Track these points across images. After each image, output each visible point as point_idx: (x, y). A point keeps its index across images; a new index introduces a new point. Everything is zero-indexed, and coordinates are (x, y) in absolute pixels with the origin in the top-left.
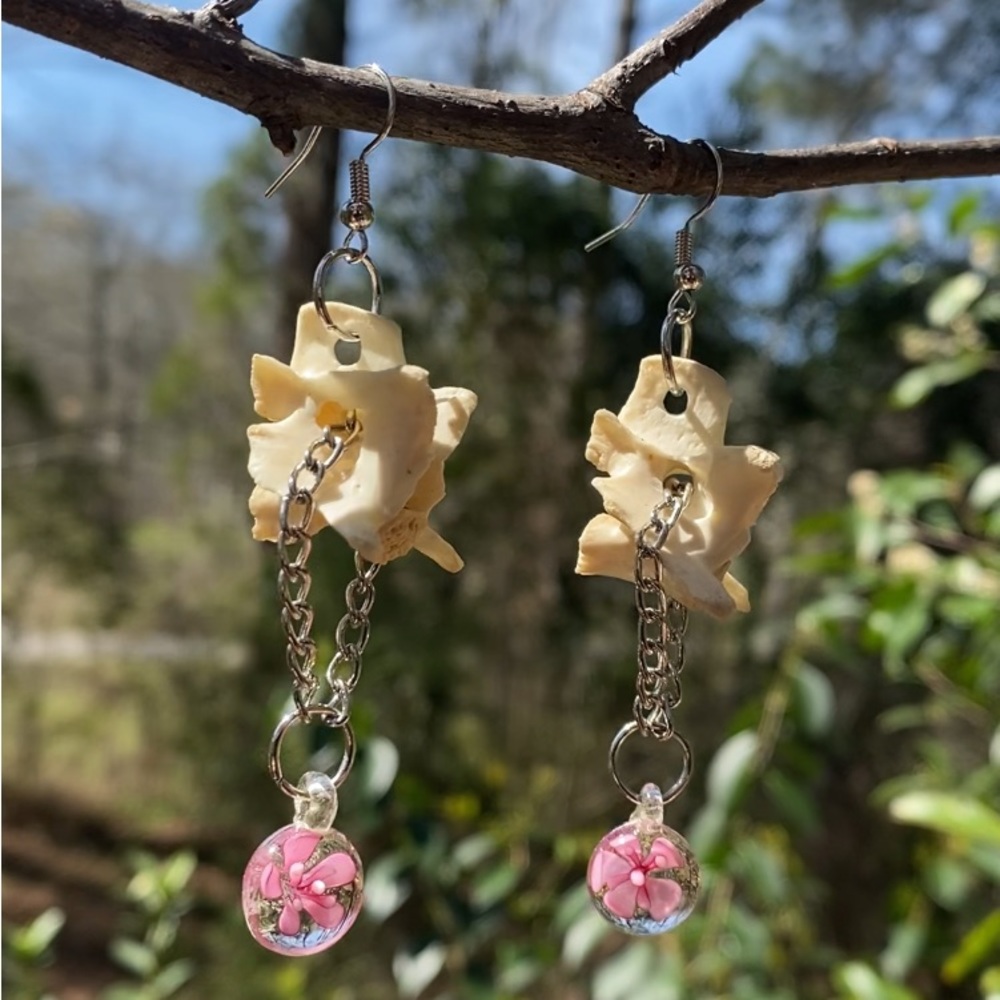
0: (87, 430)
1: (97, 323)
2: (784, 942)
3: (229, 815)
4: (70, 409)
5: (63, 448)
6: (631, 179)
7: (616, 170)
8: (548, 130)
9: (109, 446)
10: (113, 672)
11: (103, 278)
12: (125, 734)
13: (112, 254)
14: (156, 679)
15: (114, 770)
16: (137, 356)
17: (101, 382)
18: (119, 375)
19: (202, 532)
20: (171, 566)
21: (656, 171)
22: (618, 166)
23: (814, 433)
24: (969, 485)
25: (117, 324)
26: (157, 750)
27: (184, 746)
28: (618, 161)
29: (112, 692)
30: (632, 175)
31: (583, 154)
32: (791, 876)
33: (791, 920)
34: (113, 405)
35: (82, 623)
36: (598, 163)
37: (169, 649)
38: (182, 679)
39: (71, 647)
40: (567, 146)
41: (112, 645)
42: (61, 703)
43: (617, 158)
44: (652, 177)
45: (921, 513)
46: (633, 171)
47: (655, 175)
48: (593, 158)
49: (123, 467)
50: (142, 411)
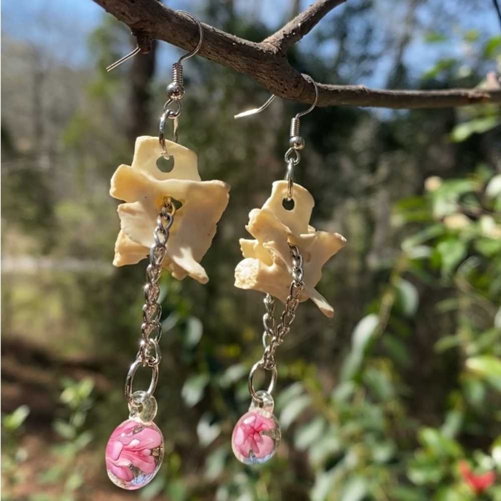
0: (32, 156)
1: (37, 100)
2: (390, 416)
3: (108, 349)
4: (24, 145)
5: (20, 165)
6: (284, 91)
7: (280, 86)
8: (259, 61)
9: (44, 163)
10: (48, 278)
11: (39, 78)
12: (54, 308)
13: (45, 66)
14: (70, 281)
15: (49, 327)
16: (58, 118)
17: (39, 131)
18: (49, 127)
19: (91, 207)
20: (76, 224)
21: (296, 90)
22: (281, 84)
23: (399, 156)
24: (486, 184)
25: (47, 102)
26: (70, 317)
27: (84, 314)
28: (282, 82)
29: (47, 288)
30: (286, 90)
31: (269, 75)
32: (394, 383)
33: (394, 406)
34: (46, 142)
35: (31, 253)
36: (273, 81)
37: (75, 265)
38: (82, 281)
39: (26, 264)
40: (264, 71)
41: (47, 264)
42: (22, 293)
43: (282, 80)
44: (293, 92)
45: (462, 199)
46: (287, 88)
47: (294, 91)
48: (272, 78)
49: (51, 174)
50: (61, 145)
